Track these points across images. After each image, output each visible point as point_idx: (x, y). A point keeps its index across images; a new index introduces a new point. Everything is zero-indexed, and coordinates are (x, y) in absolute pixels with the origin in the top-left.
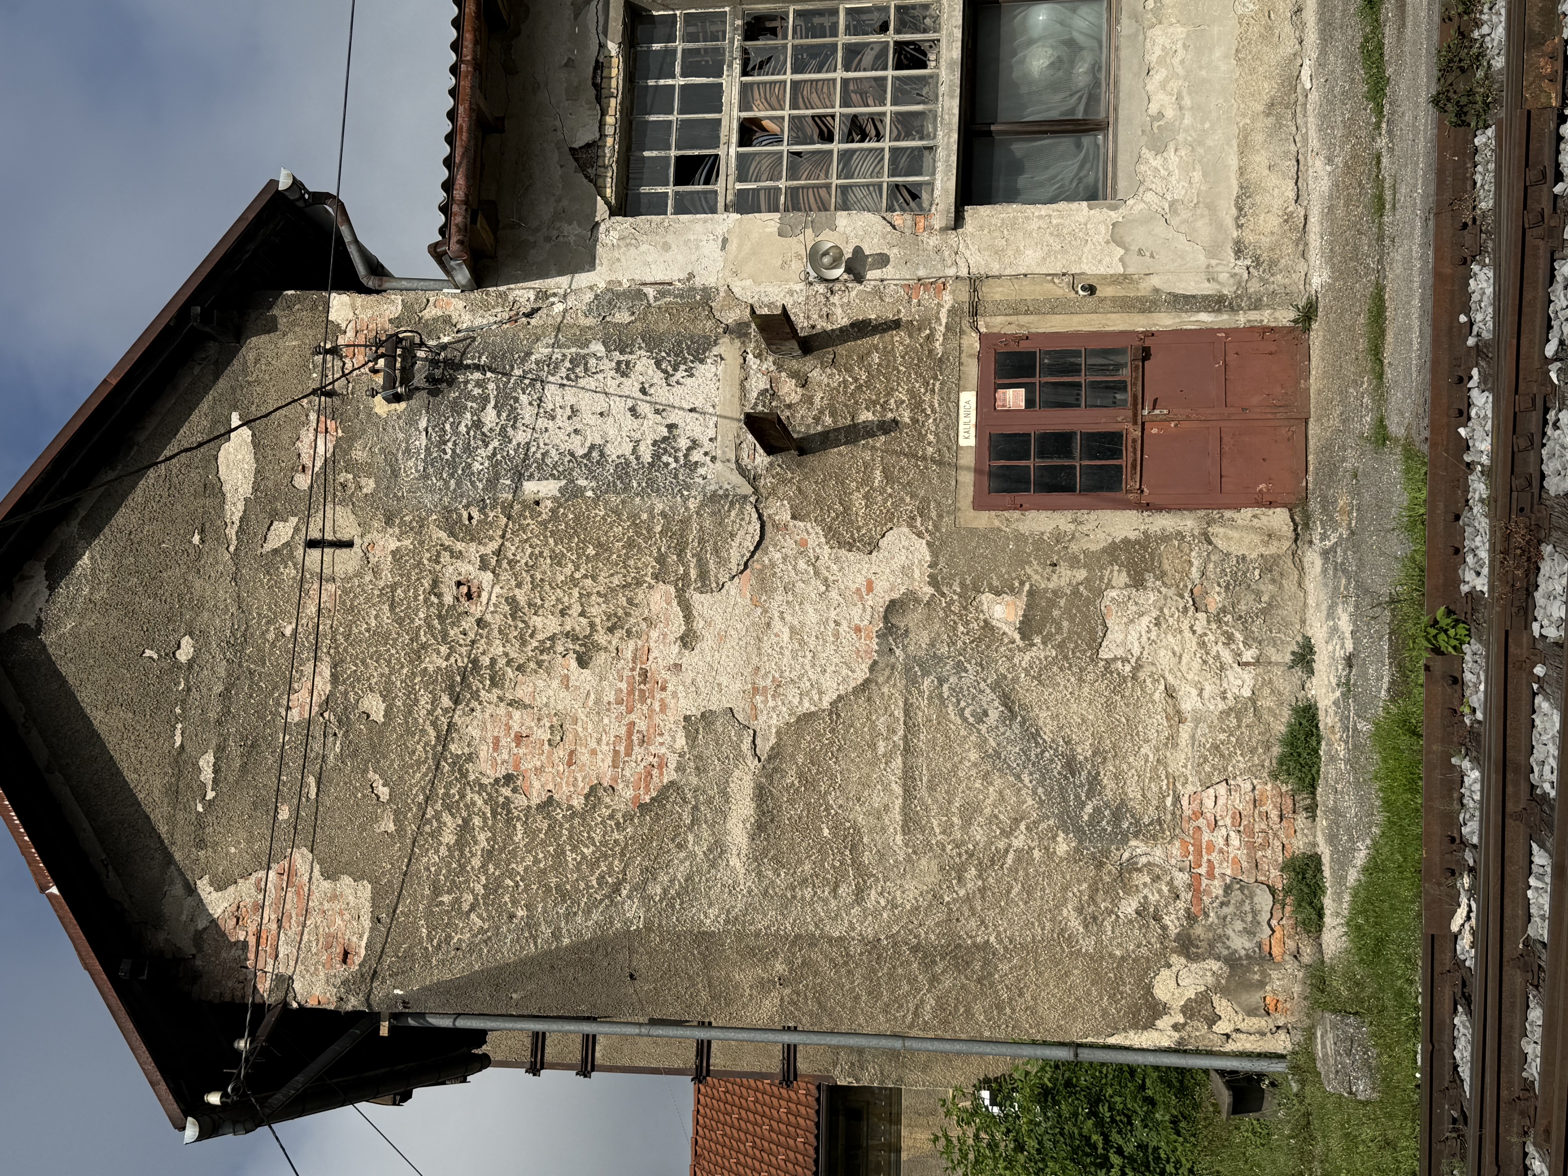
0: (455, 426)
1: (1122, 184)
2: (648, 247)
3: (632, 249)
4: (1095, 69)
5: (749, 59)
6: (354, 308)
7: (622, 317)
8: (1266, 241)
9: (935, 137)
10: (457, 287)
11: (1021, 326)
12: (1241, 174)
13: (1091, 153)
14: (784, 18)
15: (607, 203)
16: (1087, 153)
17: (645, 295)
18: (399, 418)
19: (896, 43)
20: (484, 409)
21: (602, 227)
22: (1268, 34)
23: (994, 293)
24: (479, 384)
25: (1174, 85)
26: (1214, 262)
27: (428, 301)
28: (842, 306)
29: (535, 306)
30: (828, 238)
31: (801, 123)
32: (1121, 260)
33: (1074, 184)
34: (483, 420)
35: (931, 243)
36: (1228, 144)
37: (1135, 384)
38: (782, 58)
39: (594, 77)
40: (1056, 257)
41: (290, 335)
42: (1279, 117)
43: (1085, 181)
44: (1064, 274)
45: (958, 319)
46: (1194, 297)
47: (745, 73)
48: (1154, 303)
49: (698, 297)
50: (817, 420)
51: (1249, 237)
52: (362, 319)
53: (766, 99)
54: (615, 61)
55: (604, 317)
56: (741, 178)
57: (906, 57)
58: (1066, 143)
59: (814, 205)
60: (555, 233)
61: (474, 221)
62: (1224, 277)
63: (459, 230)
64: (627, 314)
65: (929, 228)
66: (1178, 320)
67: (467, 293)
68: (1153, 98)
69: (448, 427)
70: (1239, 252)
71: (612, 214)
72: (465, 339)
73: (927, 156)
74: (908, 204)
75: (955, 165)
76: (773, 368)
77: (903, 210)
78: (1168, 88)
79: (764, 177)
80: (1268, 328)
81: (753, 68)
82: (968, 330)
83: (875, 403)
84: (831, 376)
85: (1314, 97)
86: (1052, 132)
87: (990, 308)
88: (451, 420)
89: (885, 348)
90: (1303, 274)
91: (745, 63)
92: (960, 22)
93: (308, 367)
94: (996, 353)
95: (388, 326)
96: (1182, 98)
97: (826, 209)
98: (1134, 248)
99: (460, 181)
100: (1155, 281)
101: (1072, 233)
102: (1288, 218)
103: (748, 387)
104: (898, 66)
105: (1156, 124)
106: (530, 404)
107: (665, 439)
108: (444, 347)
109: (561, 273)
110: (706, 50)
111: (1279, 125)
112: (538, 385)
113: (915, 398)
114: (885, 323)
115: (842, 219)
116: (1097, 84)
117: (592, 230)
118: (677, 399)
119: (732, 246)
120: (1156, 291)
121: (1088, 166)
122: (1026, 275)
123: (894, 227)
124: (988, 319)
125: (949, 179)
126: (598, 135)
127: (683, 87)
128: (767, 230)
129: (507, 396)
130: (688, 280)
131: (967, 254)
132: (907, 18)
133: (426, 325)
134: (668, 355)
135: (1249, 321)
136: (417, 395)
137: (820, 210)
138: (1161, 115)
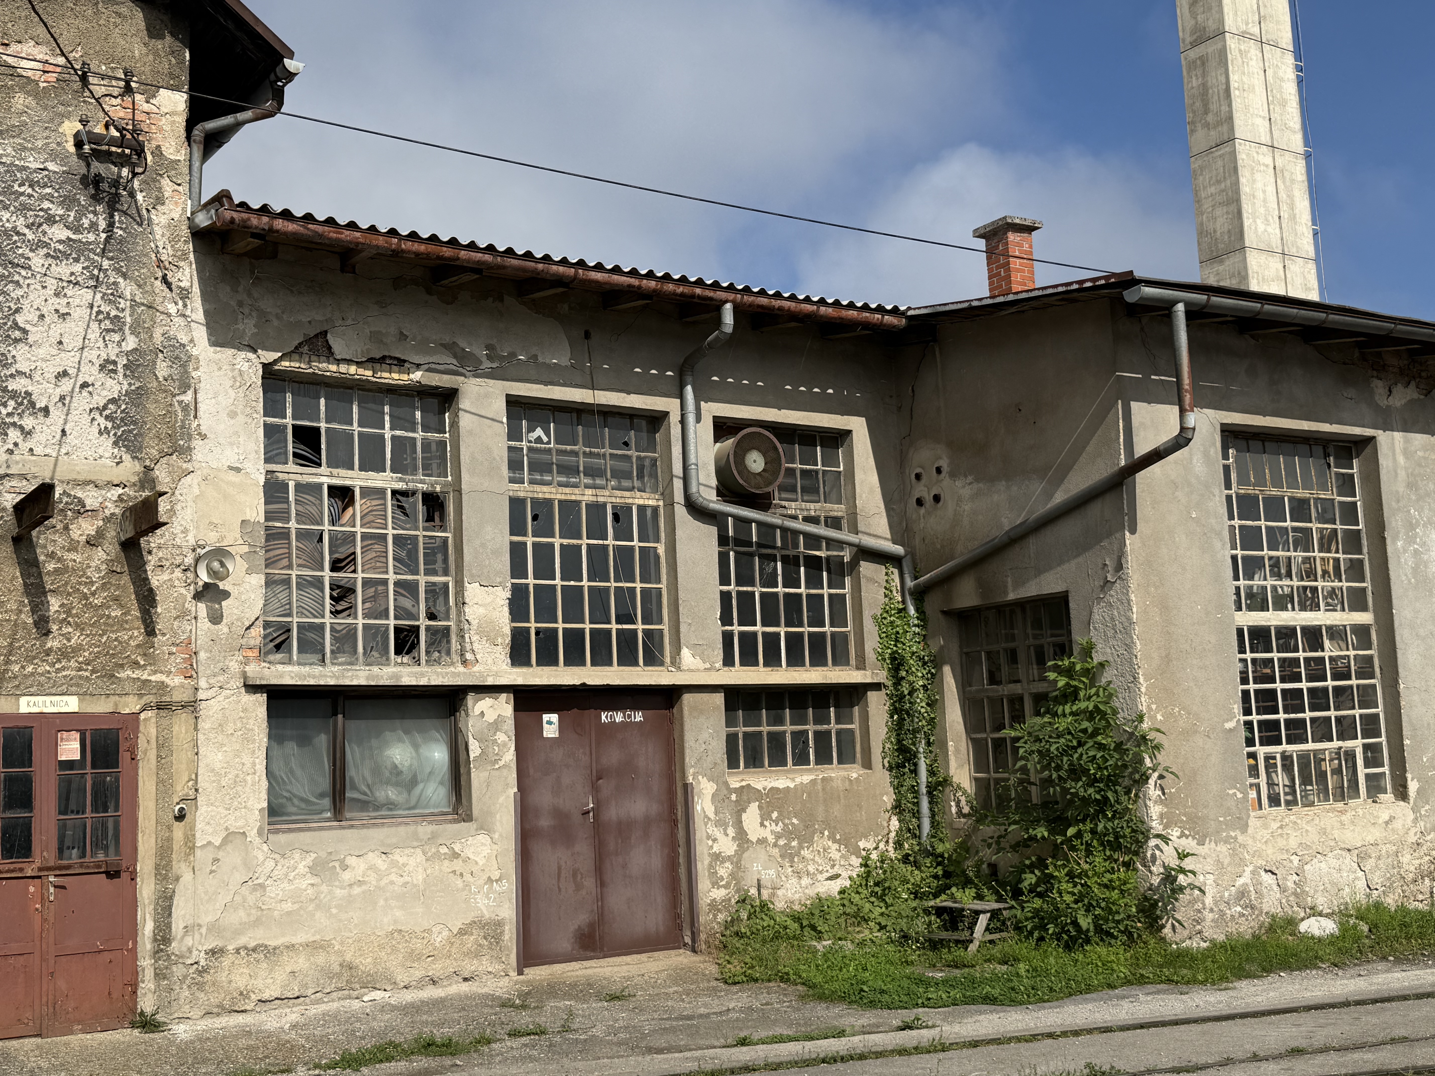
0: (50, 198)
1: (282, 838)
2: (233, 397)
3: (231, 383)
4: (391, 805)
5: (408, 496)
6: (171, 114)
7: (162, 369)
8: (222, 977)
9: (333, 664)
10: (192, 213)
11: (145, 752)
12: (288, 947)
13: (314, 808)
14: (443, 528)
15: (275, 362)
16: (314, 804)
17: (185, 392)
18: (59, 144)
19: (418, 627)
20: (68, 228)
21: (251, 356)
22: (414, 957)
23: (181, 724)
24: (94, 226)
25: (372, 878)
26: (204, 930)
27: (179, 185)
28: (170, 580)
29: (173, 286)
30: (236, 567)
31: (350, 543)
32: (209, 843)
33: (285, 794)
34: (56, 225)
35: (231, 664)
36: (316, 932)
37: (81, 867)
38: (408, 526)
39: (391, 358)
40: (214, 781)
41: (144, 50)
42: (339, 975)
43: (289, 804)
44: (197, 790)
45: (154, 691)
46: (170, 915)
47: (394, 492)
48: (165, 878)
49: (181, 442)
50: (52, 556)
51: (226, 961)
52: (161, 120)
53: (371, 511)
54: (405, 377)
55: (162, 352)
56: (298, 486)
57: (406, 636)
58: (325, 783)
59: (271, 554)
60: (246, 311)
61: (254, 235)
62: (189, 941)
63: (244, 221)
64: (166, 374)
65: (246, 661)
66: (147, 902)
67: (187, 222)
68: (361, 859)
69: (48, 190)
70: (215, 953)
71: (265, 366)
72: (140, 216)
73: (315, 658)
74: (271, 641)
75: (306, 683)
76: (107, 513)
77: (265, 637)
78: (369, 872)
79: (300, 508)
80: (136, 989)
81: (398, 500)
82: (143, 702)
83: (68, 613)
84: (98, 569)
85: (356, 1004)
86: (334, 771)
87: (165, 722)
88: (56, 195)
89: (127, 622)
90: (189, 1015)
91: (404, 493)
92: (433, 683)
93: (112, 62)
94: (118, 729)
95: (154, 144)
96: (360, 886)
97: (267, 566)
98: (221, 855)
99: (291, 227)
100: (187, 877)
101: (237, 795)
102: (244, 995)
103: (88, 488)
104: (398, 630)
105: (337, 864)
106: (72, 274)
107: (33, 404)
108: (132, 195)
109: (206, 313)
110: (415, 459)
111: (331, 976)
112: (92, 283)
113: (73, 652)
114: (152, 622)
115: (258, 580)
116: (377, 808)
117: (249, 346)
118: (76, 418)
119: (232, 476)
120: (177, 879)
121: (303, 806)
122: (197, 754)
123: (248, 628)
124: (154, 720)
125: (292, 678)
126: (338, 357)
127: (382, 437)
128: (248, 510)
129: (80, 252)
130: (199, 434)
131: (220, 698)
132: (439, 636)
133: (155, 180)
134: (122, 412)
135: (143, 970)
136: (83, 164)
137: (266, 560)
138: (345, 867)
